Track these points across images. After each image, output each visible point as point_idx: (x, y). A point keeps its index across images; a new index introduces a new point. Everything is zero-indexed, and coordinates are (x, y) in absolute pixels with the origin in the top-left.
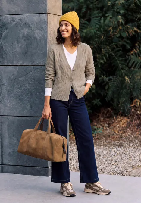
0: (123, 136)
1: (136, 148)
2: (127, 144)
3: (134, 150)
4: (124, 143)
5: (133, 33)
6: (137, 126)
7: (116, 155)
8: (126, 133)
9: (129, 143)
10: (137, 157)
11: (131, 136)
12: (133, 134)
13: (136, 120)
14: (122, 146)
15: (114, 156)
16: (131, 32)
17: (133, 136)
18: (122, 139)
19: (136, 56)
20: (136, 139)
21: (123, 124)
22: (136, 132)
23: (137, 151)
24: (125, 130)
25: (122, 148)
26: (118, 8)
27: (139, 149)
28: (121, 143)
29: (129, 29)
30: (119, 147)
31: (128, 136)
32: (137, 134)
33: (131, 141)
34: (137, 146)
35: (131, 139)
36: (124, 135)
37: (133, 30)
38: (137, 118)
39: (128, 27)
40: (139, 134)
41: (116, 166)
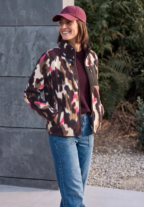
0: (106, 141)
1: (120, 155)
2: (111, 150)
3: (119, 157)
4: (107, 149)
5: (116, 37)
6: (118, 130)
7: (103, 164)
8: (109, 138)
9: (113, 149)
10: (124, 166)
11: (113, 141)
12: (115, 138)
13: (118, 124)
14: (107, 152)
15: (102, 164)
16: (115, 36)
17: (115, 141)
18: (105, 144)
19: (119, 60)
20: (119, 144)
21: (105, 128)
22: (118, 137)
23: (122, 159)
24: (107, 134)
25: (108, 155)
26: (102, 12)
27: (123, 156)
28: (105, 149)
29: (112, 33)
30: (104, 154)
31: (110, 140)
32: (119, 139)
33: (114, 146)
34: (120, 152)
35: (113, 144)
36: (106, 139)
37: (116, 35)
38: (118, 121)
39: (111, 31)
40: (120, 139)
41: (108, 177)
